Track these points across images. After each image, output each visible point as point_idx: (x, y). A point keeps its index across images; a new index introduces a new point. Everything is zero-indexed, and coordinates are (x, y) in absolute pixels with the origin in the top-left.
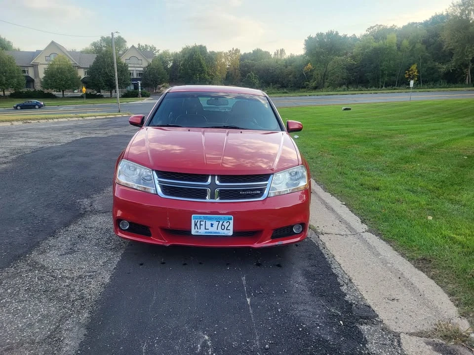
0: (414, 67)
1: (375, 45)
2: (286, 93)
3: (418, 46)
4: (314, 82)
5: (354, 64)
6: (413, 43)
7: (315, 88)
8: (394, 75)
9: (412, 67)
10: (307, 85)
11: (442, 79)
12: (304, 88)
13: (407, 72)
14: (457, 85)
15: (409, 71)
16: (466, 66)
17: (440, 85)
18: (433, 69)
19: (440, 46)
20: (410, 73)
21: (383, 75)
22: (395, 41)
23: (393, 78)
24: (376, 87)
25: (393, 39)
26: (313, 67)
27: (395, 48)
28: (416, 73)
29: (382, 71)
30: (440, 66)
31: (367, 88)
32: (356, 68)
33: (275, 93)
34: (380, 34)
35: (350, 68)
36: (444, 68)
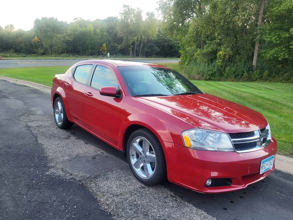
0: (104, 45)
1: (81, 29)
2: (25, 57)
3: (105, 33)
4: (41, 50)
5: (69, 40)
6: (102, 31)
7: (43, 54)
8: (93, 49)
9: (103, 45)
10: (37, 51)
11: (119, 52)
12: (34, 53)
13: (101, 47)
14: (127, 56)
15: (102, 47)
16: (129, 47)
17: (119, 56)
18: (113, 47)
19: (116, 35)
20: (103, 48)
21: (88, 48)
22: (92, 29)
23: (93, 51)
24: (86, 55)
25: (91, 28)
26: (39, 39)
27: (93, 33)
28: (106, 49)
29: (87, 46)
30: (117, 45)
31: (80, 56)
32: (70, 43)
33: (16, 57)
34: (82, 23)
35: (67, 43)
36: (119, 47)
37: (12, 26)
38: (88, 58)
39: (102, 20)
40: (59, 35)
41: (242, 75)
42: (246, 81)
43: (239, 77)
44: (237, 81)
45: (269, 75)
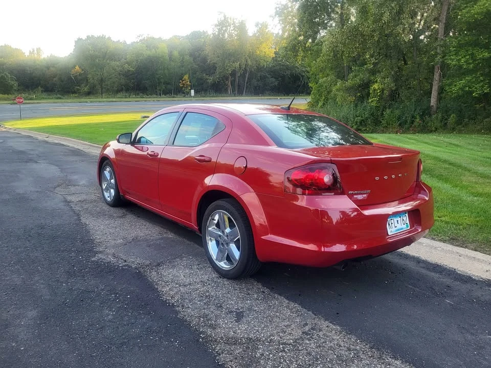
0: (186, 77)
1: (148, 53)
2: (60, 98)
3: (187, 58)
4: (86, 86)
5: (129, 71)
6: (182, 54)
7: (89, 94)
8: (168, 84)
9: (185, 77)
10: (78, 90)
11: (210, 89)
12: (74, 92)
13: (181, 81)
14: (223, 95)
15: (183, 81)
16: (227, 79)
17: (210, 94)
18: (201, 79)
19: (204, 60)
20: (184, 82)
21: (160, 83)
22: (166, 51)
23: (169, 86)
24: (157, 95)
25: (163, 49)
26: (82, 70)
27: (167, 58)
28: (188, 83)
29: (158, 79)
30: (207, 77)
31: (148, 95)
32: (131, 75)
33: (46, 98)
34: (149, 43)
35: (127, 74)
36: (211, 80)
37: (39, 50)
38: (159, 99)
39: (182, 37)
40: (113, 63)
41: (412, 122)
42: (418, 132)
43: (407, 126)
44: (404, 132)
45: (459, 122)
